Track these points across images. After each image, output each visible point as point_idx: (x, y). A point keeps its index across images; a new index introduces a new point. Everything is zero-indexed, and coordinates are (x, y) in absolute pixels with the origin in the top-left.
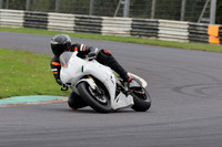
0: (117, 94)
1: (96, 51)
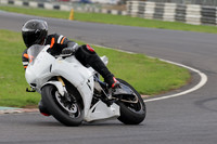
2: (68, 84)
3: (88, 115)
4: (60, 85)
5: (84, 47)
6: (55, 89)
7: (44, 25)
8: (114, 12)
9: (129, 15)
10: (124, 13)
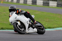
2: (21, 22)
3: (27, 31)
4: (19, 23)
6: (17, 24)
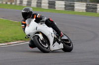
0: (54, 42)
1: (45, 19)
5: (49, 19)
7: (31, 9)
8: (9, 3)
9: (16, 5)
10: (13, 4)
